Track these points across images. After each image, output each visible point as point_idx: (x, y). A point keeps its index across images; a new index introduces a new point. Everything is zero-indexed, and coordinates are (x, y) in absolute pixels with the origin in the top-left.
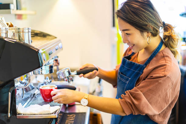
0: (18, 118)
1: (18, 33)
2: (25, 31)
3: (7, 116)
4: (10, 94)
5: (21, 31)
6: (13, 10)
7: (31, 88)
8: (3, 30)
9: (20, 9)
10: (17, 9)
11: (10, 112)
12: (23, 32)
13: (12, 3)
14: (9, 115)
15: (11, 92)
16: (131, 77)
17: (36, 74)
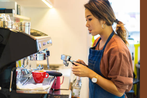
0: (17, 92)
1: (20, 26)
2: (26, 25)
3: (9, 91)
4: (12, 72)
5: (23, 25)
6: (15, 14)
7: (27, 73)
8: (9, 23)
9: (20, 15)
10: (17, 14)
11: (11, 88)
12: (24, 25)
13: (14, 9)
14: (11, 90)
15: (13, 71)
16: (96, 60)
17: (32, 60)
